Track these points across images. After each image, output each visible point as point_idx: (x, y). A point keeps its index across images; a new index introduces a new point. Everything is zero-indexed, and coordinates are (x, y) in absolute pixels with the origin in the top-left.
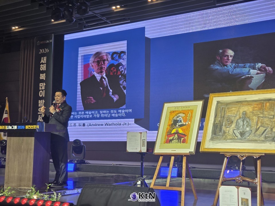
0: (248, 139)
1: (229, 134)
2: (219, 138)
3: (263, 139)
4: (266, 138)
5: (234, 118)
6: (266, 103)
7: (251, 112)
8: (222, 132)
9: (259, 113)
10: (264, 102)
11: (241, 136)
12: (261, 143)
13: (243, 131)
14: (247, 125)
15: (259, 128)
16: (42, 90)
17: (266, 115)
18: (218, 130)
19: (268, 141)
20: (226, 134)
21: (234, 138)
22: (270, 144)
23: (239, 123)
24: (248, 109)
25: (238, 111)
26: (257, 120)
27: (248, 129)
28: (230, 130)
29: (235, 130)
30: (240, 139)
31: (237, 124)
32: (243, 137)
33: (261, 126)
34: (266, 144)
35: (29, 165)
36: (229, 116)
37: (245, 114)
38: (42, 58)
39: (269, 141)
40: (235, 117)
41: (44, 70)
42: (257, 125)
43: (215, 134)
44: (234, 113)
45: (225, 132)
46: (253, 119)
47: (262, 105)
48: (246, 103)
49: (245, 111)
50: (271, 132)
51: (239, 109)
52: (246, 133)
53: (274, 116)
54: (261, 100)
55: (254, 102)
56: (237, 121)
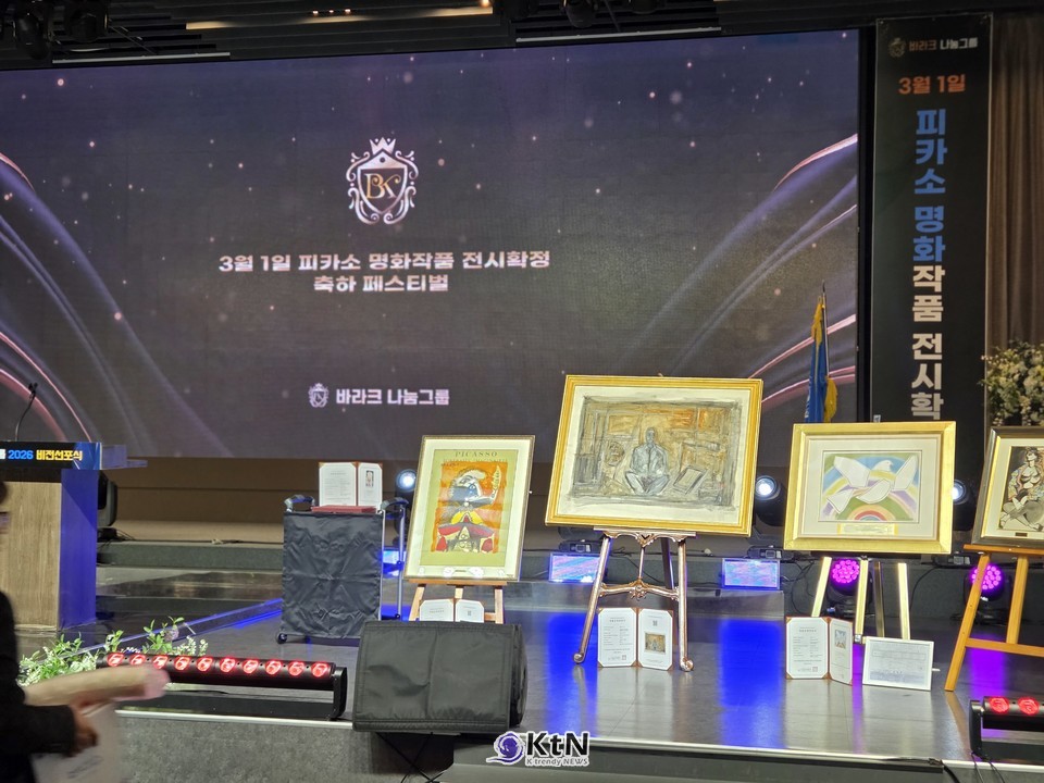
0: (660, 496)
2: (591, 491)
3: (694, 498)
4: (700, 495)
6: (700, 412)
7: (668, 432)
8: (599, 477)
9: (685, 435)
10: (697, 409)
11: (644, 489)
12: (690, 507)
13: (649, 478)
14: (657, 463)
15: (685, 471)
17: (701, 440)
18: (588, 471)
19: (704, 502)
21: (627, 492)
22: (711, 510)
23: (639, 456)
24: (659, 422)
25: (636, 427)
26: (680, 451)
27: (660, 472)
28: (619, 471)
29: (629, 472)
30: (641, 496)
31: (633, 458)
32: (649, 491)
33: (690, 467)
34: (700, 510)
36: (614, 437)
37: (654, 434)
39: (707, 503)
40: (629, 440)
42: (681, 464)
43: (581, 481)
44: (627, 431)
45: (605, 478)
47: (692, 416)
48: (655, 408)
49: (653, 428)
50: (711, 483)
51: (638, 420)
52: (656, 482)
53: (718, 445)
54: (692, 404)
55: (674, 406)
56: (634, 451)
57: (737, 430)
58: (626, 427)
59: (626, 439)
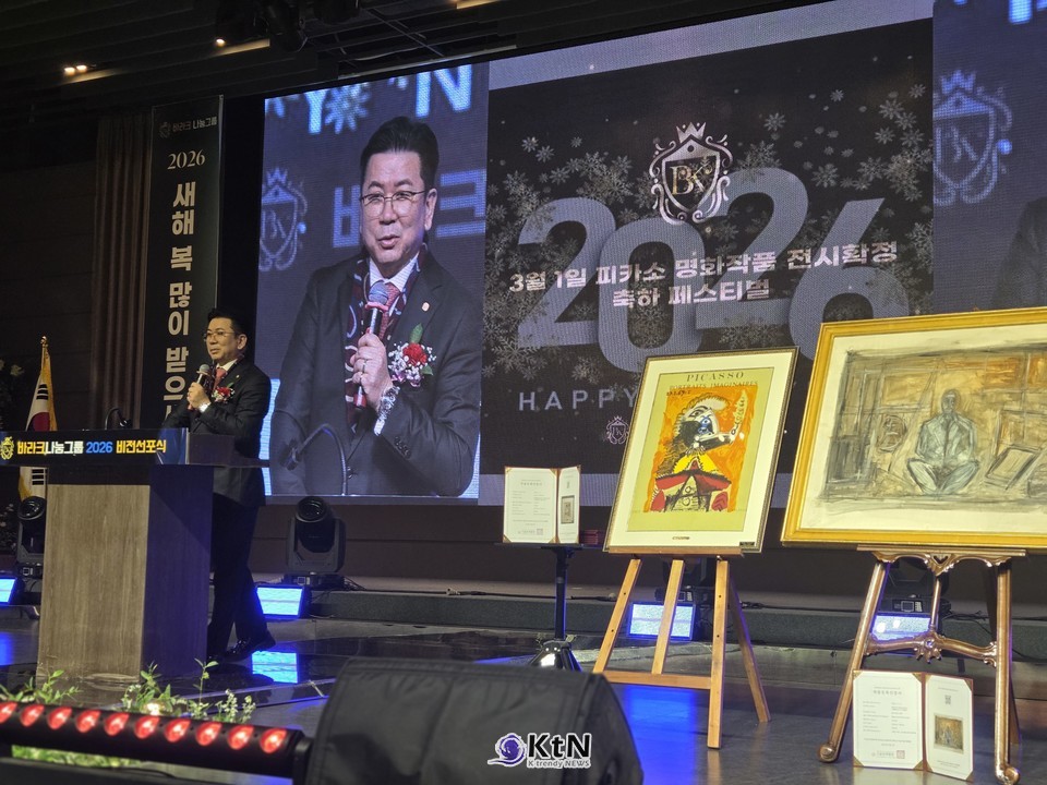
0: (963, 495)
1: (893, 478)
2: (853, 491)
3: (1021, 495)
4: (1030, 490)
5: (910, 414)
6: (1032, 361)
7: (977, 394)
8: (866, 470)
9: (1006, 397)
10: (1026, 356)
11: (936, 484)
12: (1012, 510)
13: (945, 467)
14: (959, 444)
15: (1005, 454)
16: (181, 310)
17: (1033, 403)
18: (850, 460)
19: (1038, 501)
20: (880, 478)
21: (909, 490)
23: (930, 435)
24: (963, 381)
25: (926, 391)
26: (997, 422)
27: (963, 458)
28: (897, 460)
29: (914, 460)
30: (931, 496)
31: (921, 438)
32: (945, 487)
33: (1015, 446)
34: (1031, 514)
35: (129, 590)
36: (892, 408)
37: (954, 400)
38: (180, 186)
39: (1040, 503)
40: (915, 411)
41: (186, 233)
42: (999, 443)
43: (839, 476)
44: (912, 398)
45: (875, 470)
46: (983, 421)
47: (1017, 367)
48: (956, 360)
49: (954, 391)
51: (930, 380)
52: (958, 473)
54: (1017, 349)
55: (988, 354)
56: (922, 427)
59: (908, 411)
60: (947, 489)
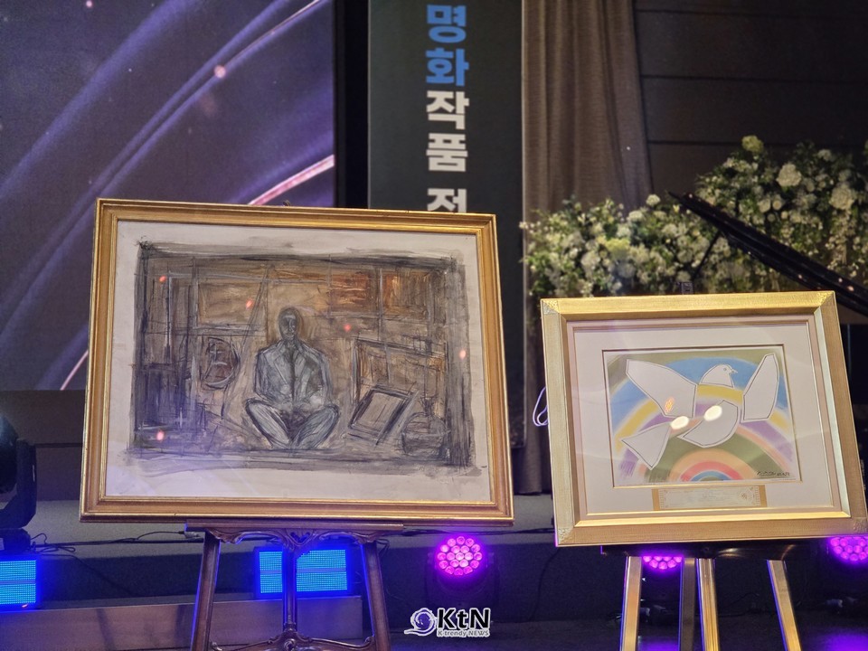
0: (326, 451)
1: (229, 424)
3: (397, 453)
4: (406, 445)
5: (241, 339)
6: (385, 278)
7: (321, 316)
10: (377, 272)
11: (288, 435)
12: (388, 471)
13: (296, 412)
14: (310, 382)
15: (369, 397)
17: (392, 334)
18: (166, 398)
19: (416, 460)
20: (212, 425)
21: (254, 443)
22: (431, 476)
23: (270, 368)
24: (304, 298)
26: (353, 355)
27: (317, 401)
28: (231, 400)
29: (254, 402)
30: (284, 451)
31: (259, 372)
32: (300, 440)
33: (378, 389)
36: (213, 327)
37: (296, 322)
39: (421, 462)
40: (246, 334)
42: (359, 384)
43: (153, 421)
44: (240, 317)
45: (203, 414)
46: (335, 353)
47: (368, 285)
48: (291, 268)
49: (292, 310)
50: (425, 420)
51: (260, 293)
52: (313, 421)
53: (429, 343)
54: (365, 260)
55: (330, 265)
56: (258, 356)
57: (462, 313)
58: (235, 307)
60: (303, 442)
